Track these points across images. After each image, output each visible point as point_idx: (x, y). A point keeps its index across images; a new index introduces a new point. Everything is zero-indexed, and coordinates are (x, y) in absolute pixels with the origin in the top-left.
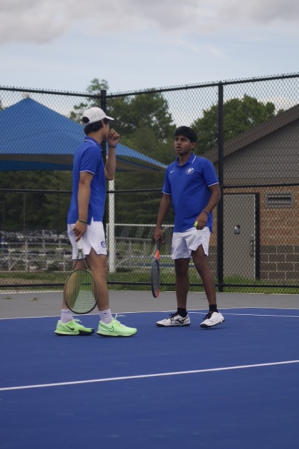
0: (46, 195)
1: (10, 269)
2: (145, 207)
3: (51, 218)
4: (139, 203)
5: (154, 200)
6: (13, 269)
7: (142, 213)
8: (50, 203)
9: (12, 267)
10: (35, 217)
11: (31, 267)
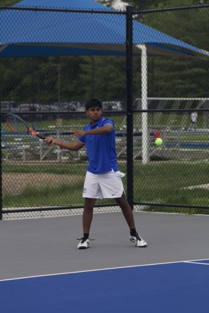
0: (81, 65)
1: (42, 158)
2: (183, 77)
3: (87, 88)
4: (176, 73)
5: (192, 70)
6: (45, 159)
7: (181, 84)
8: (86, 73)
9: (44, 156)
10: (71, 88)
11: (62, 158)
